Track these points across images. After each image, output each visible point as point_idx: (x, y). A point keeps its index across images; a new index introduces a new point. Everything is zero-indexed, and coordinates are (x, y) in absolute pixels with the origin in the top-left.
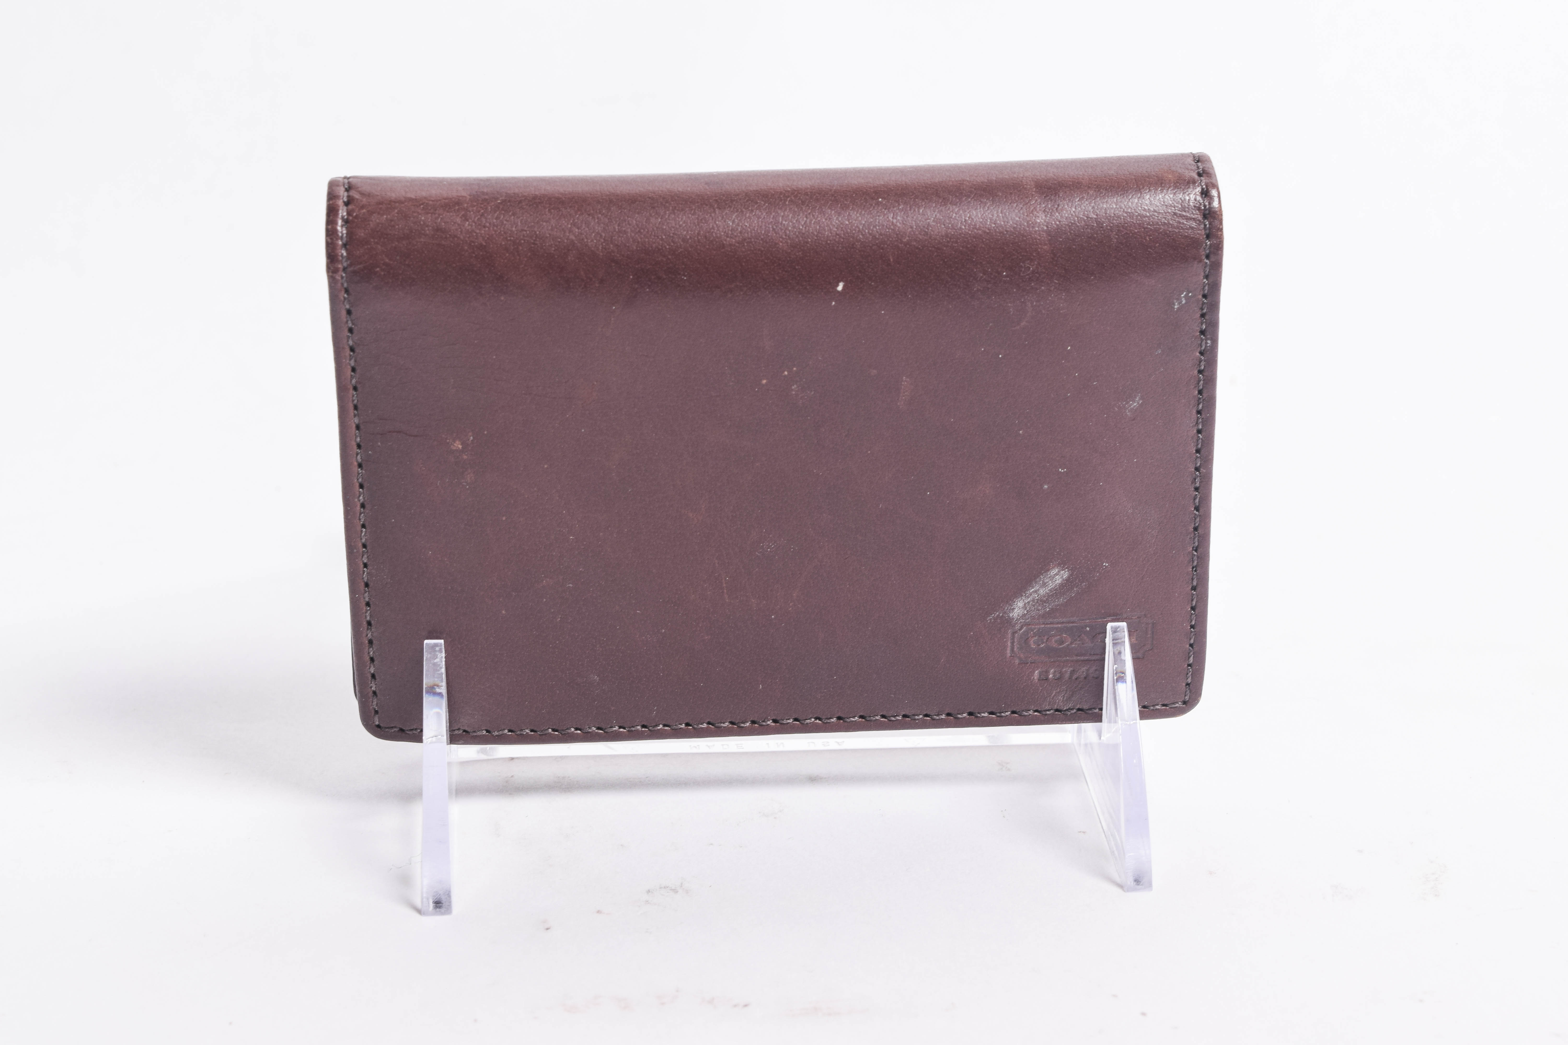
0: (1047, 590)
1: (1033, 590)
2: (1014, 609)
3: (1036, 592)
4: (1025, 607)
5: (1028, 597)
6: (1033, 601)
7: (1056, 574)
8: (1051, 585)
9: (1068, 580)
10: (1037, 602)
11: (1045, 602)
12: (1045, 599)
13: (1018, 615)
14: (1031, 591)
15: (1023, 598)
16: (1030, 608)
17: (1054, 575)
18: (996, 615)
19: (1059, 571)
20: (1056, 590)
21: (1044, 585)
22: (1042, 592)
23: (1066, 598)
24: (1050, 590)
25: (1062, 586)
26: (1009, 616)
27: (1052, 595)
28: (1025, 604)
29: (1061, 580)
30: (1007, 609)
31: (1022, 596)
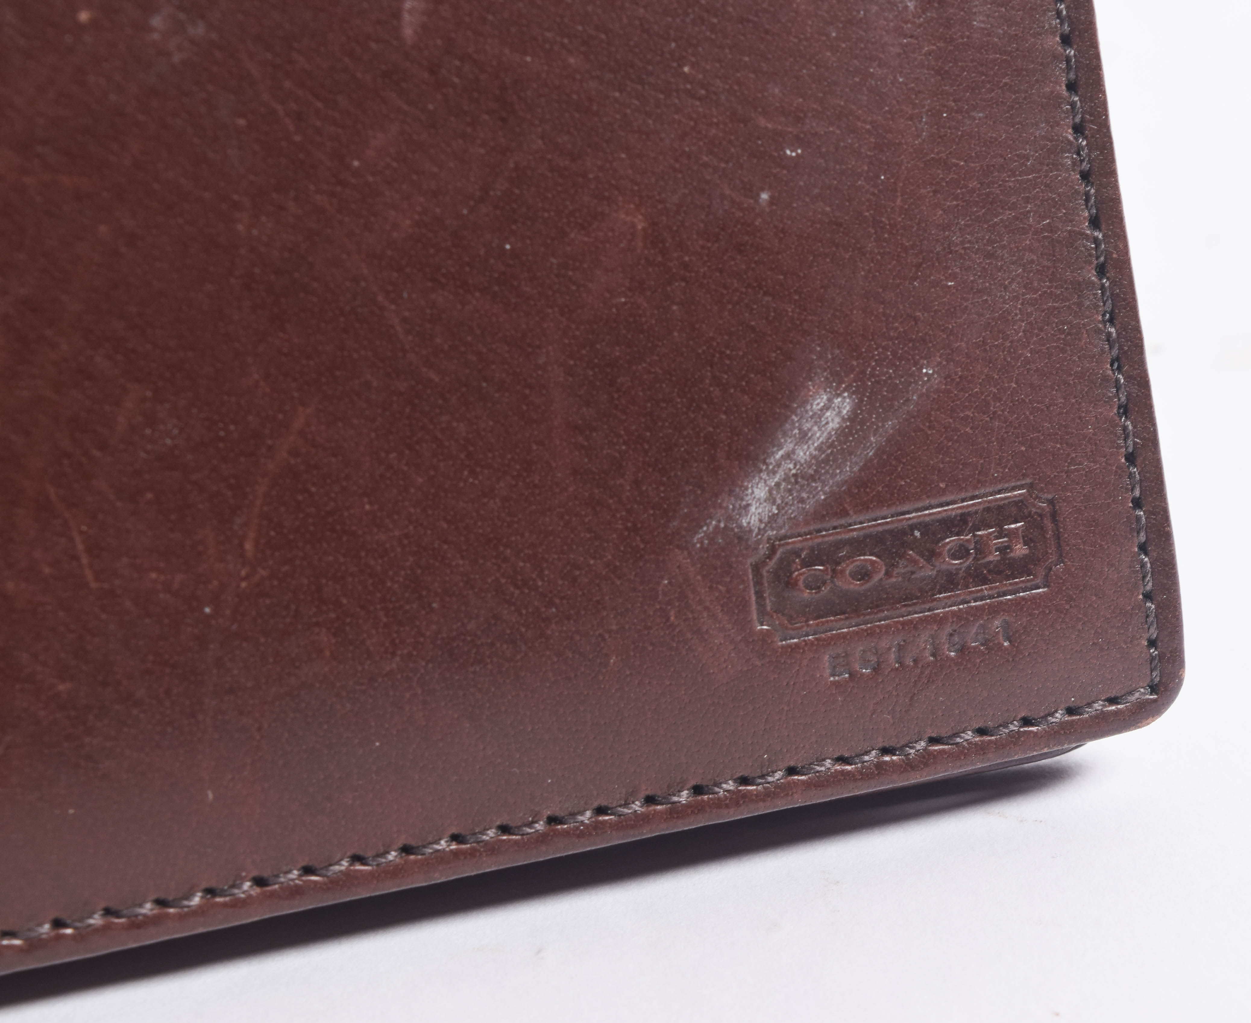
0: (812, 448)
1: (781, 453)
2: (748, 505)
3: (788, 456)
4: (771, 499)
5: (774, 473)
6: (786, 479)
7: (826, 408)
8: (819, 436)
9: (853, 418)
10: (797, 482)
11: (812, 478)
12: (811, 472)
13: (760, 521)
14: (778, 456)
15: (764, 475)
16: (783, 498)
17: (821, 410)
18: (711, 528)
19: (830, 400)
20: (832, 446)
21: (804, 437)
22: (803, 454)
23: (856, 463)
24: (819, 449)
25: (843, 434)
26: (740, 527)
27: (826, 461)
28: (770, 492)
29: (837, 420)
30: (733, 510)
31: (761, 471)
